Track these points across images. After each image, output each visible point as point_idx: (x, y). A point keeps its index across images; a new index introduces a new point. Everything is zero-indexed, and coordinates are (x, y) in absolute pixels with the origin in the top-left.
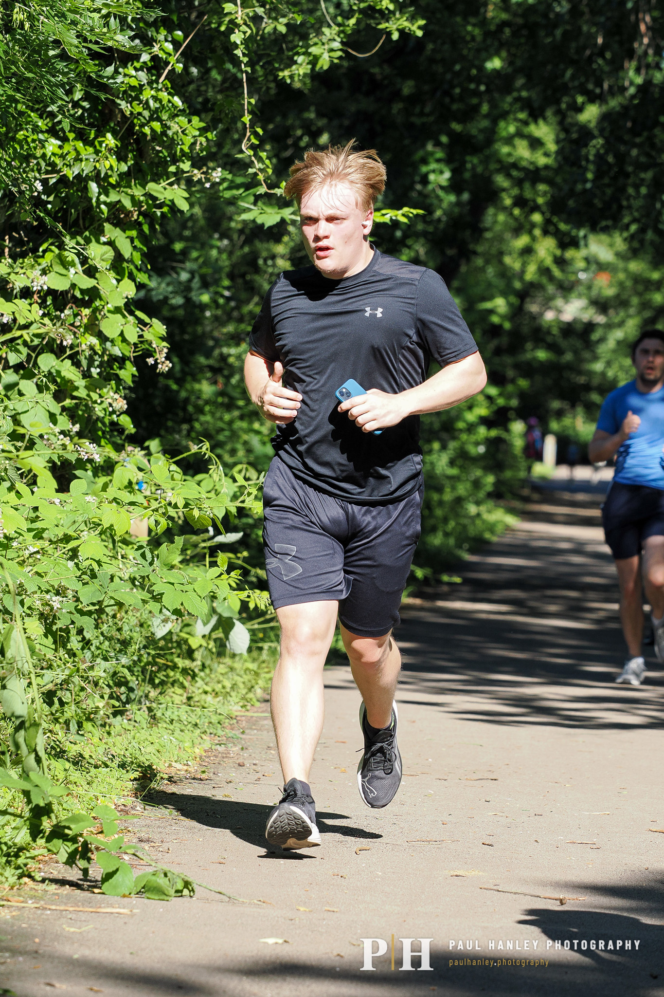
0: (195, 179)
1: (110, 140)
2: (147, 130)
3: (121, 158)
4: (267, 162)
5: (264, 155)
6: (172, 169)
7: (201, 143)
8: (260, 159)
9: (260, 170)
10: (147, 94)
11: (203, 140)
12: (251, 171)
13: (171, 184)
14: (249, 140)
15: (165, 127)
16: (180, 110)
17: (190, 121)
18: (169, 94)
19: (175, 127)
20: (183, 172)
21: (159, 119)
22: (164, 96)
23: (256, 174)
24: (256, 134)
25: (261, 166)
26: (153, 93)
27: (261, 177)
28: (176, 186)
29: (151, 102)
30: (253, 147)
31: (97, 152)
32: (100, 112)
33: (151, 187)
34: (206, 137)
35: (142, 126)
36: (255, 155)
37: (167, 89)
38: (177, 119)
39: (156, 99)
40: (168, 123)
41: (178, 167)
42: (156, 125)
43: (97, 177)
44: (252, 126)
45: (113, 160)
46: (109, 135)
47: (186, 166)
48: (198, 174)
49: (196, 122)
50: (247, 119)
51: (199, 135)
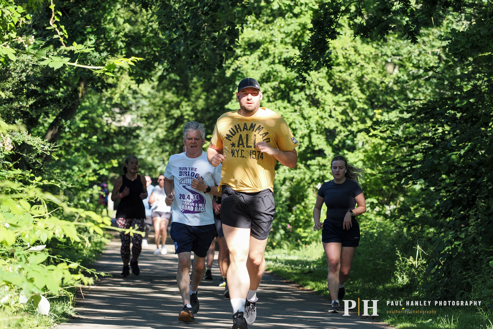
0: (19, 42)
4: (65, 31)
5: (63, 27)
6: (6, 36)
7: (23, 22)
8: (61, 30)
9: (61, 36)
11: (24, 19)
12: (55, 36)
13: (5, 45)
14: (54, 19)
15: (3, 13)
16: (10, 3)
17: (16, 9)
19: (7, 13)
20: (12, 38)
23: (59, 38)
24: (57, 15)
25: (61, 33)
27: (61, 40)
28: (8, 47)
30: (56, 23)
34: (26, 18)
36: (58, 27)
38: (8, 8)
40: (3, 10)
41: (9, 36)
44: (55, 11)
47: (14, 35)
48: (21, 40)
49: (20, 9)
50: (52, 7)
51: (21, 17)
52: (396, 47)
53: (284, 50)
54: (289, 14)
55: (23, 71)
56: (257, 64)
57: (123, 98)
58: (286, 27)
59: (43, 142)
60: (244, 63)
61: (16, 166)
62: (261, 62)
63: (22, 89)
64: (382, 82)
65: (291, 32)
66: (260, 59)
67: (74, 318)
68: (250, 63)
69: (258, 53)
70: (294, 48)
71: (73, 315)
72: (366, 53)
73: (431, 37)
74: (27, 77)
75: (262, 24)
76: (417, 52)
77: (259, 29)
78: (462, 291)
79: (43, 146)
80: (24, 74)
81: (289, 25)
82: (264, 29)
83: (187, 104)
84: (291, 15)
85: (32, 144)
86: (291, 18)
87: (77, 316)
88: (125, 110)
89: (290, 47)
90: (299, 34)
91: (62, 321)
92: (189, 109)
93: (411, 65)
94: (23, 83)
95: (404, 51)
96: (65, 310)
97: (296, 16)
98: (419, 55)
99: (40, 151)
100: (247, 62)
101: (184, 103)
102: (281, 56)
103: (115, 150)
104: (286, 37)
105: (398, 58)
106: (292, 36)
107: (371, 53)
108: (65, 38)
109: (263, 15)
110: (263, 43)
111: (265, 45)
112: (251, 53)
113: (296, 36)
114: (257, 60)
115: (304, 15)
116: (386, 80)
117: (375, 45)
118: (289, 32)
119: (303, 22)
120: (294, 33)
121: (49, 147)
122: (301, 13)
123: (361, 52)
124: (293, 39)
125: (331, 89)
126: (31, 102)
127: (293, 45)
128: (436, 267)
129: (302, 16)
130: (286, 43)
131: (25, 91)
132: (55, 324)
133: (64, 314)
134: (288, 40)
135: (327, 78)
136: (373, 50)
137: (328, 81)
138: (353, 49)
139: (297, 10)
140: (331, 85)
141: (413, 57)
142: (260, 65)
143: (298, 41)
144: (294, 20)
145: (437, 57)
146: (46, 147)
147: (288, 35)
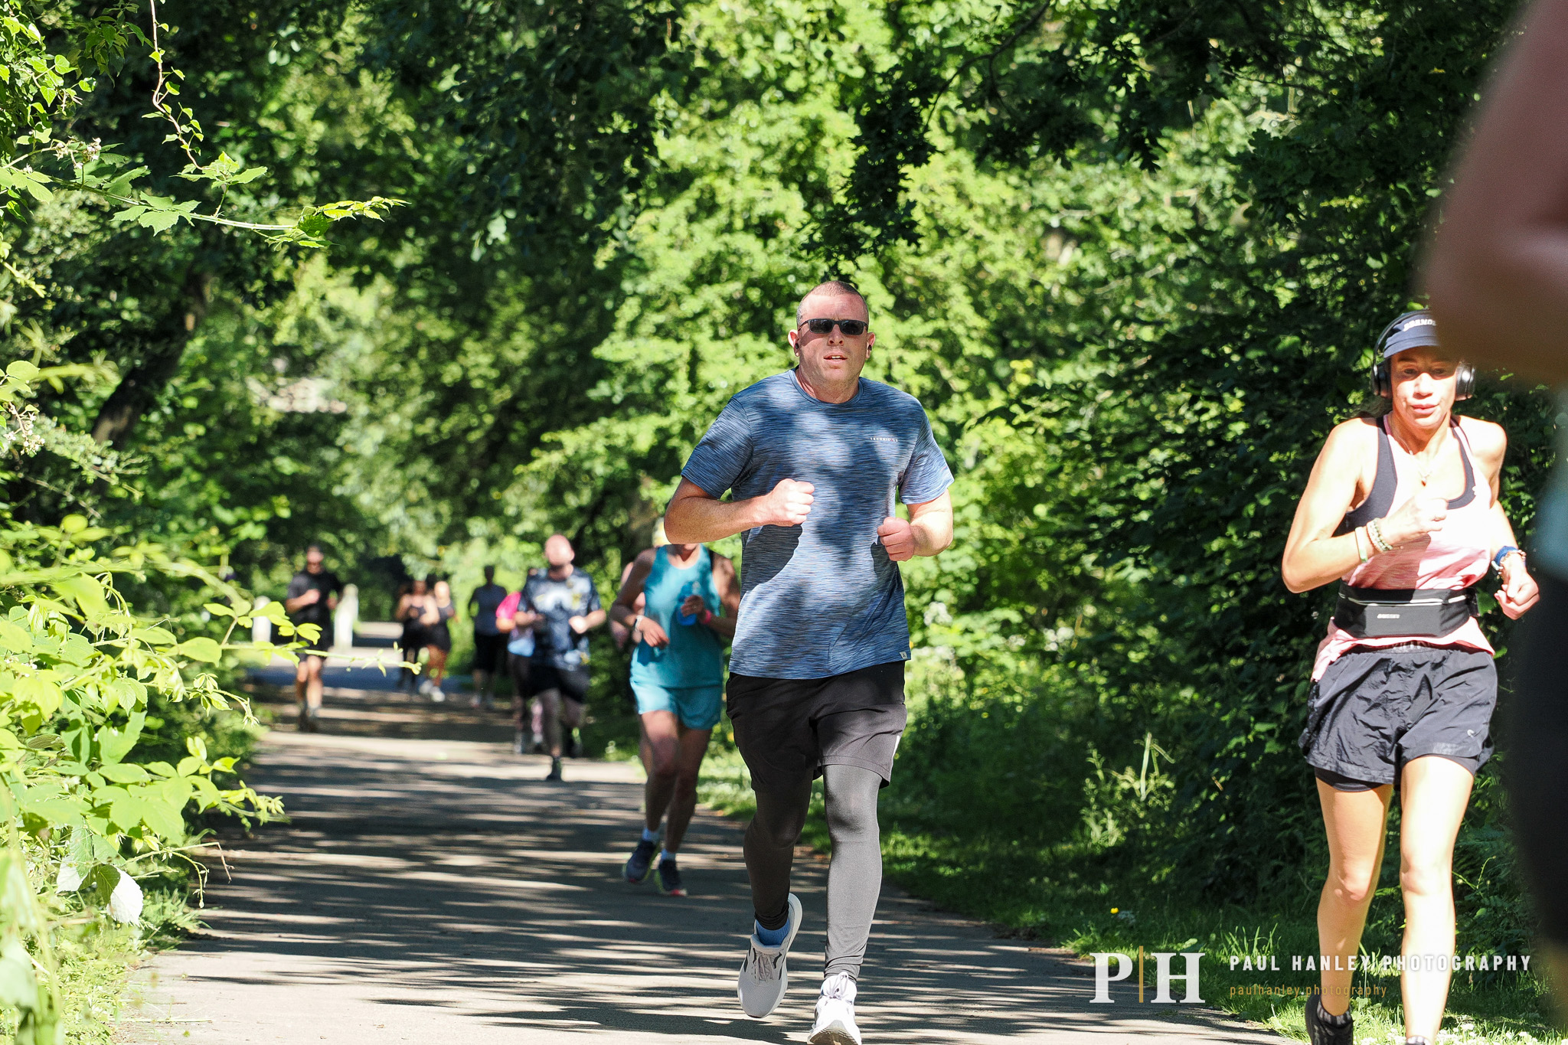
0: (59, 156)
4: (195, 123)
5: (189, 112)
6: (23, 140)
7: (69, 99)
8: (184, 121)
9: (184, 136)
11: (72, 93)
12: (169, 138)
13: (20, 166)
14: (163, 89)
15: (14, 75)
16: (35, 45)
17: (50, 63)
18: (21, 20)
19: (26, 75)
20: (40, 145)
23: (178, 143)
25: (185, 129)
27: (186, 147)
28: (28, 168)
30: (169, 99)
34: (78, 89)
37: (16, 12)
38: (28, 60)
40: (15, 67)
41: (32, 138)
47: (44, 136)
48: (63, 149)
49: (63, 64)
50: (158, 55)
51: (66, 86)
52: (1074, 182)
53: (760, 194)
54: (773, 93)
56: (682, 232)
57: (304, 326)
58: (764, 129)
59: (98, 449)
60: (647, 229)
61: (20, 516)
62: (696, 227)
64: (1033, 283)
65: (779, 144)
66: (691, 219)
68: (664, 229)
69: (686, 201)
70: (786, 187)
71: (193, 928)
72: (988, 202)
73: (1172, 157)
75: (696, 121)
76: (1133, 198)
77: (689, 136)
78: (1275, 863)
79: (98, 461)
81: (771, 123)
82: (703, 137)
83: (478, 346)
84: (779, 95)
85: (67, 454)
86: (779, 102)
87: (203, 932)
88: (302, 365)
89: (775, 184)
90: (801, 148)
91: (161, 945)
92: (485, 359)
93: (1115, 234)
95: (1096, 195)
96: (168, 914)
97: (793, 97)
98: (1139, 206)
99: (91, 476)
100: (655, 228)
101: (469, 344)
102: (750, 210)
103: (282, 475)
104: (766, 156)
105: (1078, 214)
106: (780, 155)
107: (1004, 201)
109: (701, 95)
110: (700, 173)
111: (707, 180)
112: (667, 203)
113: (791, 153)
114: (684, 222)
115: (816, 94)
116: (1046, 278)
117: (1014, 180)
118: (774, 142)
119: (813, 116)
120: (786, 146)
121: (118, 463)
122: (806, 90)
123: (975, 198)
124: (783, 163)
125: (890, 301)
127: (785, 179)
128: (1204, 794)
129: (808, 97)
130: (764, 175)
132: (146, 953)
133: (168, 927)
134: (770, 165)
135: (881, 271)
136: (1009, 195)
137: (884, 280)
138: (952, 190)
139: (794, 82)
140: (891, 291)
141: (1121, 213)
142: (692, 236)
143: (799, 167)
144: (787, 109)
145: (1188, 214)
146: (109, 464)
147: (769, 150)
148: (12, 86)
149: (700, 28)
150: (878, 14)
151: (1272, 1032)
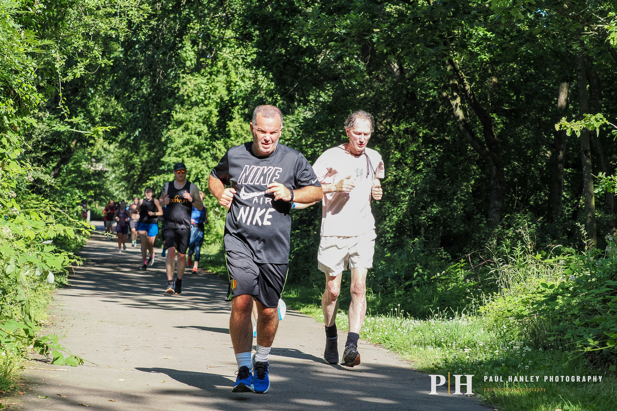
1: (11, 101)
2: (24, 98)
3: (15, 108)
4: (68, 110)
5: (67, 107)
6: (32, 112)
7: (42, 103)
8: (66, 109)
9: (66, 113)
10: (24, 85)
12: (62, 113)
13: (31, 117)
14: (61, 102)
15: (30, 97)
16: (35, 91)
17: (38, 95)
18: (32, 85)
19: (33, 97)
20: (35, 113)
21: (27, 94)
22: (30, 86)
23: (64, 114)
24: (64, 100)
25: (66, 111)
26: (26, 85)
27: (66, 115)
28: (33, 118)
29: (25, 88)
30: (63, 104)
31: (6, 105)
32: (7, 92)
33: (24, 118)
34: (44, 101)
35: (22, 96)
36: (64, 107)
38: (34, 94)
39: (27, 87)
41: (34, 111)
42: (27, 96)
43: (6, 114)
44: (62, 97)
45: (12, 108)
46: (11, 100)
47: (36, 111)
48: (41, 114)
49: (41, 95)
50: (61, 94)
51: (42, 100)
53: (198, 126)
54: (202, 105)
55: (39, 135)
56: (181, 134)
57: (98, 152)
59: (50, 178)
60: (173, 133)
61: (33, 192)
62: (184, 133)
63: (39, 145)
65: (202, 115)
66: (183, 131)
67: (67, 286)
68: (177, 133)
69: (182, 127)
71: (67, 284)
73: (288, 121)
74: (42, 138)
75: (185, 110)
77: (183, 113)
79: (50, 180)
80: (40, 136)
81: (201, 111)
82: (186, 113)
83: (137, 157)
85: (43, 179)
87: (69, 285)
88: (98, 160)
89: (202, 124)
90: (207, 116)
91: (60, 287)
92: (138, 160)
94: (39, 142)
96: (62, 280)
97: (206, 106)
99: (48, 184)
100: (175, 133)
101: (135, 157)
102: (196, 130)
103: (93, 184)
106: (203, 118)
108: (68, 114)
109: (186, 104)
110: (185, 121)
111: (186, 123)
112: (178, 128)
113: (205, 118)
114: (181, 132)
119: (210, 110)
122: (209, 104)
123: (245, 129)
124: (203, 120)
126: (44, 153)
127: (204, 123)
130: (199, 122)
131: (40, 146)
132: (56, 289)
133: (61, 283)
134: (200, 120)
137: (224, 146)
138: (240, 127)
139: (206, 102)
140: (226, 148)
142: (183, 135)
143: (207, 121)
144: (204, 108)
145: (291, 133)
146: (53, 181)
147: (200, 117)
148: (29, 100)
149: (186, 90)
150: (225, 88)
151: (301, 313)
